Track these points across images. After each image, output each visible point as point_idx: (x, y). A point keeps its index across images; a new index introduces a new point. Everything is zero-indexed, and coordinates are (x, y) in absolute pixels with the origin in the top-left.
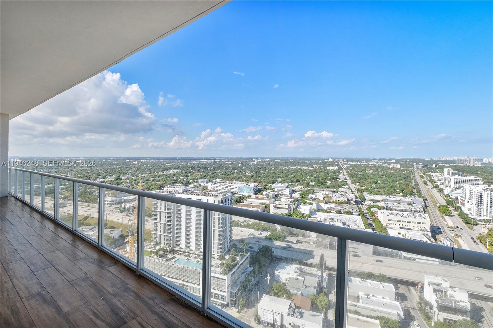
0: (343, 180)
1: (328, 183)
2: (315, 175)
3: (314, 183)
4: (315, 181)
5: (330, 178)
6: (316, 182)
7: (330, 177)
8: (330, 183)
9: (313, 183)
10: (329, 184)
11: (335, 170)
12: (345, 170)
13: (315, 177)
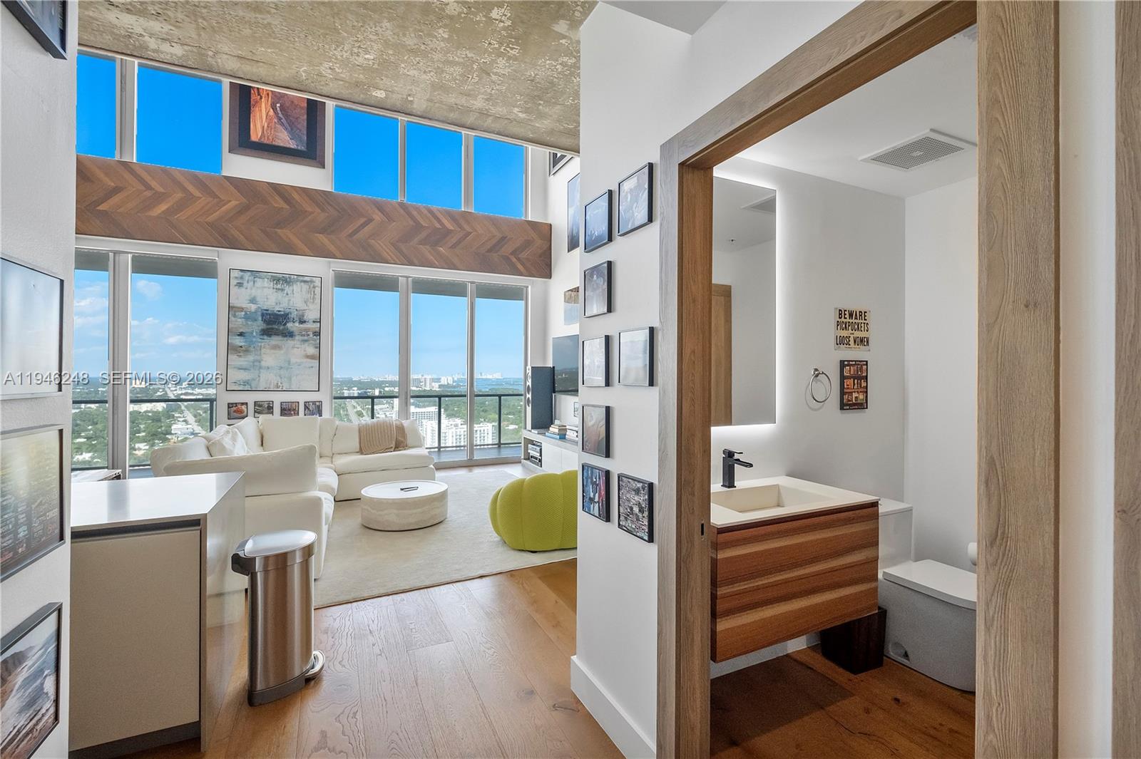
0: (187, 436)
1: (140, 449)
2: (90, 430)
3: (90, 454)
4: (91, 448)
5: (143, 434)
6: (95, 452)
7: (144, 431)
8: (147, 447)
9: (87, 456)
10: (142, 452)
11: (158, 412)
12: (189, 410)
13: (88, 438)
